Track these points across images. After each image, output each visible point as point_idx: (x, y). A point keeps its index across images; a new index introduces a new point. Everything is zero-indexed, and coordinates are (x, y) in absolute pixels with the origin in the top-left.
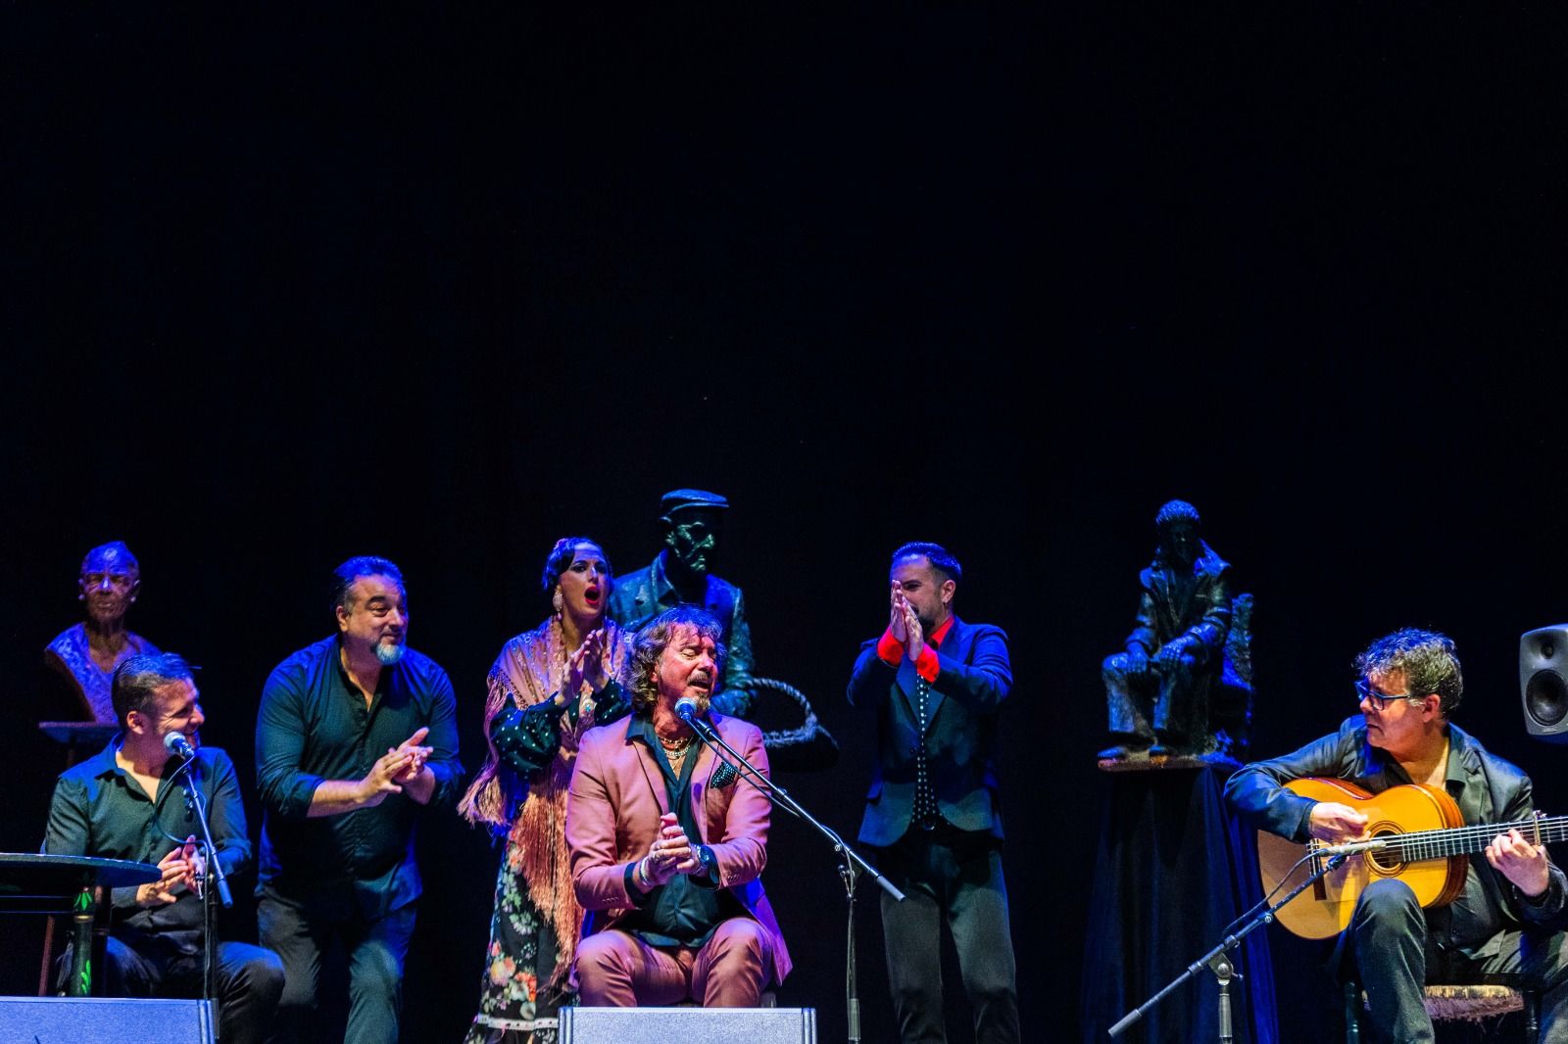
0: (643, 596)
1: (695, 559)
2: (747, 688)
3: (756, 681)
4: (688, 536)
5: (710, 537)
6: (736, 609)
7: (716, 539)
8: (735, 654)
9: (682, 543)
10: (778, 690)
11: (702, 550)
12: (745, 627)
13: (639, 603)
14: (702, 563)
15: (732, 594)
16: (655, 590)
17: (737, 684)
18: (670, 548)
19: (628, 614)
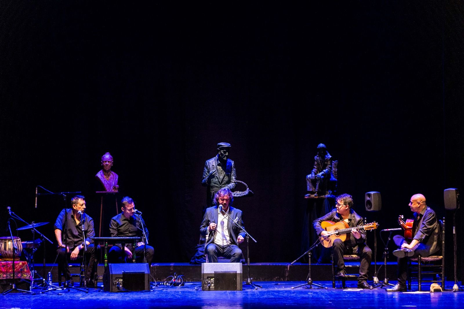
1: (224, 157)
2: (235, 182)
3: (237, 181)
4: (223, 153)
5: (227, 153)
6: (233, 166)
7: (228, 153)
8: (233, 175)
9: (221, 154)
10: (241, 183)
11: (226, 156)
12: (235, 169)
13: (213, 165)
14: (226, 158)
16: (216, 163)
17: (233, 182)
18: (219, 155)
19: (211, 168)
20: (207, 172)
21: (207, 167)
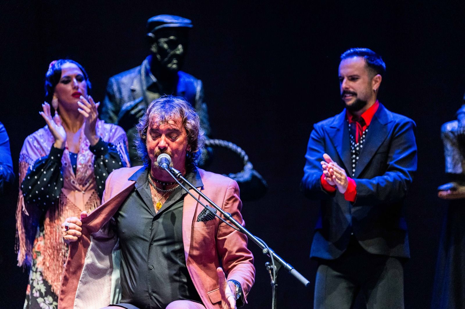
0: (136, 86)
1: (170, 61)
3: (212, 141)
4: (166, 46)
5: (180, 47)
6: (198, 94)
7: (184, 48)
9: (161, 50)
10: (226, 148)
11: (176, 56)
12: (204, 106)
13: (133, 91)
14: (175, 64)
15: (195, 84)
16: (144, 82)
18: (154, 55)
19: (126, 98)
20: (112, 114)
21: (112, 98)
